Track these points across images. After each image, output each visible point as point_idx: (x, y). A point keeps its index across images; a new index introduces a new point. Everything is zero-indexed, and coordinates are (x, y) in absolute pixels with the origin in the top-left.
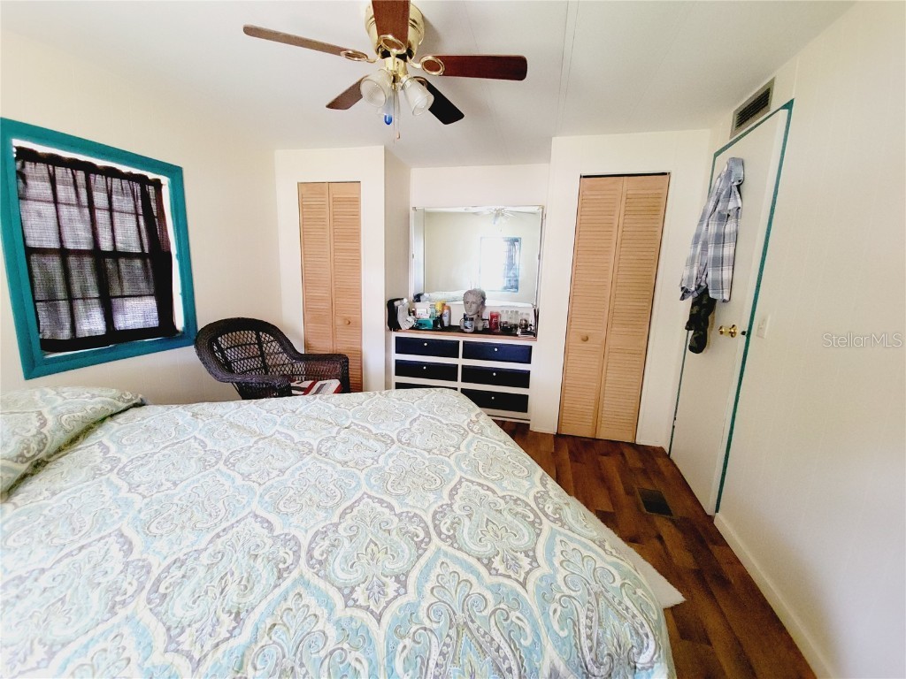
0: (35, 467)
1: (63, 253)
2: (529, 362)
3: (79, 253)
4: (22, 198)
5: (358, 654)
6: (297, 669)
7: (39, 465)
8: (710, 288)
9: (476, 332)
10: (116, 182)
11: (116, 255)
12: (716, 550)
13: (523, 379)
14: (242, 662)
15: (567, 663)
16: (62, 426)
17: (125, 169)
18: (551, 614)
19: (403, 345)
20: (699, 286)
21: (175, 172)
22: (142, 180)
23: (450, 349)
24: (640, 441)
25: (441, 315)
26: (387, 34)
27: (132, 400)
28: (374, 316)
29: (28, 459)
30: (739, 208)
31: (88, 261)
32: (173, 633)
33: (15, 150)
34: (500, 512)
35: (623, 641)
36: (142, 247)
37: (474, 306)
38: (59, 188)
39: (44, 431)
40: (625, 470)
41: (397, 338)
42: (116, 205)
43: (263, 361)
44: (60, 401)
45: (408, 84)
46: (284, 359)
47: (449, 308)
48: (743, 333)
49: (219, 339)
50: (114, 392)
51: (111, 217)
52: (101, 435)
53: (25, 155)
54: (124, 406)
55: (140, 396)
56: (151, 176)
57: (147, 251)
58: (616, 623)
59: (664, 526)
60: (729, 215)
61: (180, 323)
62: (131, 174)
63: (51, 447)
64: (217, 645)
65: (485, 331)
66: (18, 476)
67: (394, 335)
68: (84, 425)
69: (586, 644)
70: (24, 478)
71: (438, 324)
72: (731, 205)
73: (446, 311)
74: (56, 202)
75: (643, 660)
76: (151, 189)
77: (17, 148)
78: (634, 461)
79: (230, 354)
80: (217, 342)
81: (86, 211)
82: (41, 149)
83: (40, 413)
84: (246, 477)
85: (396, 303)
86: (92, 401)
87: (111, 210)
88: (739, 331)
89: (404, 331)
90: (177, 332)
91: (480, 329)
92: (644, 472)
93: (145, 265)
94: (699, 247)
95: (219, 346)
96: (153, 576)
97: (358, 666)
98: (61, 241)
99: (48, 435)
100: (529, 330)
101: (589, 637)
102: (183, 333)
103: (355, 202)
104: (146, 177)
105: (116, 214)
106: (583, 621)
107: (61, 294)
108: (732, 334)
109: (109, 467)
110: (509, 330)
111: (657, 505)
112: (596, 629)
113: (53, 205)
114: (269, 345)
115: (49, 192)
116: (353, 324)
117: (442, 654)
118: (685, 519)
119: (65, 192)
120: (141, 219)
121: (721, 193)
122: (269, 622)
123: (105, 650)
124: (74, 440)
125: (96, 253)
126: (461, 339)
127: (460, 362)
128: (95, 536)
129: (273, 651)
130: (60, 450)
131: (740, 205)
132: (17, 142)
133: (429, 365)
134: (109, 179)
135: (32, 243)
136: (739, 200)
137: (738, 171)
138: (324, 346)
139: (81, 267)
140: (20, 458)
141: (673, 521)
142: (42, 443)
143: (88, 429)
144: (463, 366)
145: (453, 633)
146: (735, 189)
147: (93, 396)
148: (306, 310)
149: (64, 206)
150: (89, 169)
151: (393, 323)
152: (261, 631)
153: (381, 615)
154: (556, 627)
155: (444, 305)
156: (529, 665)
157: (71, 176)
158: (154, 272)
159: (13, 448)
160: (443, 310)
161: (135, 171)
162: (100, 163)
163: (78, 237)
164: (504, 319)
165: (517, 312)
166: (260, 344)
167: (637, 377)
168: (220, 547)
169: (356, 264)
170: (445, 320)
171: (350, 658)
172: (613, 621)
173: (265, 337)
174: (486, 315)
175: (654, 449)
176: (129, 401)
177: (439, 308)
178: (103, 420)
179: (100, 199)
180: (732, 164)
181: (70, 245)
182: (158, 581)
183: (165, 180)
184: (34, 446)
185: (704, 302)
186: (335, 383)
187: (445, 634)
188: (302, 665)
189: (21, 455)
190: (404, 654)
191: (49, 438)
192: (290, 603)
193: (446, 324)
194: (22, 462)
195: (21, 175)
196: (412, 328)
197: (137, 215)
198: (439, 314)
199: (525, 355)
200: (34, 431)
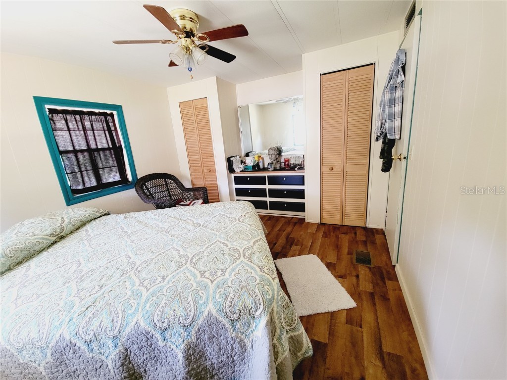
0: (61, 239)
1: (75, 152)
2: (303, 184)
3: (82, 151)
4: (54, 130)
5: (134, 301)
6: (112, 304)
7: (62, 238)
8: (387, 133)
9: (275, 170)
10: (94, 117)
11: (98, 150)
12: (389, 284)
13: (301, 194)
14: (96, 301)
15: (217, 311)
16: (71, 223)
17: (97, 111)
18: (218, 292)
19: (238, 180)
20: (383, 132)
21: (118, 108)
22: (105, 114)
23: (261, 181)
24: (369, 225)
25: (258, 163)
26: (174, 29)
27: (103, 212)
28: (221, 167)
29: (56, 236)
30: (403, 81)
31: (86, 154)
32: (79, 291)
33: (47, 110)
34: (223, 254)
35: (247, 305)
36: (108, 145)
37: (273, 156)
38: (70, 123)
39: (63, 225)
40: (353, 242)
41: (235, 177)
42: (95, 127)
43: (169, 192)
44: (72, 213)
45: (194, 49)
46: (178, 191)
47: (263, 159)
48: (405, 158)
49: (146, 184)
50: (95, 209)
51: (94, 133)
52: (88, 227)
53: (52, 111)
54: (100, 215)
55: (107, 211)
56: (109, 112)
57: (111, 146)
58: (246, 298)
59: (363, 271)
60: (396, 87)
61: (130, 178)
62: (100, 112)
63: (66, 231)
64: (90, 295)
65: (281, 169)
66: (52, 242)
67: (233, 175)
68: (82, 223)
69: (228, 304)
70: (54, 243)
71: (256, 167)
72: (399, 80)
73: (261, 160)
74: (69, 130)
75: (257, 314)
76: (109, 118)
77: (48, 109)
78: (361, 237)
79: (153, 190)
80: (145, 185)
81: (82, 133)
82: (59, 108)
83: (63, 218)
84: (132, 241)
85: (231, 159)
86: (85, 213)
87: (93, 130)
88: (402, 157)
89: (237, 173)
90: (129, 182)
91: (278, 168)
92: (365, 243)
93: (111, 153)
94: (382, 108)
95: (146, 187)
96: (82, 274)
97: (133, 304)
98: (74, 146)
99: (64, 226)
100: (301, 167)
101: (231, 302)
102: (132, 182)
103: (205, 108)
104: (106, 113)
105: (95, 131)
106: (231, 295)
107: (77, 170)
108: (400, 159)
109: (86, 238)
110: (292, 168)
111: (364, 260)
112: (235, 299)
113: (68, 132)
114: (171, 185)
115: (65, 126)
116: (212, 171)
117: (166, 303)
118: (378, 268)
119: (72, 124)
120: (107, 132)
121: (393, 73)
122: (110, 289)
123: (56, 296)
124: (78, 229)
125: (89, 150)
126: (266, 174)
127: (267, 187)
128: (70, 261)
129: (107, 298)
130: (72, 232)
131: (403, 79)
132: (47, 107)
133: (252, 190)
134: (90, 116)
135: (61, 149)
136: (403, 76)
137: (402, 57)
138: (200, 183)
139: (84, 157)
140: (52, 235)
141: (370, 268)
142: (62, 229)
143: (84, 224)
144: (269, 189)
145: (173, 297)
146: (401, 70)
147: (86, 211)
148: (190, 167)
149: (73, 131)
150: (81, 113)
151: (231, 170)
152: (106, 292)
153: (149, 289)
154: (217, 297)
155: (260, 157)
156: (199, 310)
157: (73, 117)
158: (115, 156)
159: (49, 231)
160: (259, 160)
161: (101, 111)
162: (85, 110)
163: (81, 144)
164: (292, 161)
165: (299, 157)
166: (167, 185)
167: (364, 189)
168: (108, 266)
169: (209, 141)
170: (261, 165)
171: (131, 302)
172: (246, 297)
173: (169, 181)
174: (282, 161)
175: (377, 230)
176: (102, 213)
177: (256, 159)
178: (91, 220)
179: (88, 125)
180: (399, 54)
181: (77, 148)
182: (83, 276)
183: (115, 113)
184: (58, 230)
185: (387, 141)
186: (201, 201)
187: (169, 297)
188: (114, 303)
189: (53, 234)
190: (151, 302)
191: (65, 228)
192: (120, 284)
193: (261, 167)
194: (53, 236)
195: (52, 120)
196: (242, 171)
197: (104, 130)
198: (256, 162)
199: (301, 180)
200: (59, 225)
